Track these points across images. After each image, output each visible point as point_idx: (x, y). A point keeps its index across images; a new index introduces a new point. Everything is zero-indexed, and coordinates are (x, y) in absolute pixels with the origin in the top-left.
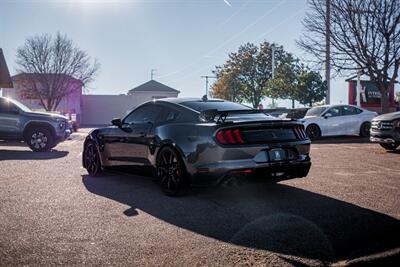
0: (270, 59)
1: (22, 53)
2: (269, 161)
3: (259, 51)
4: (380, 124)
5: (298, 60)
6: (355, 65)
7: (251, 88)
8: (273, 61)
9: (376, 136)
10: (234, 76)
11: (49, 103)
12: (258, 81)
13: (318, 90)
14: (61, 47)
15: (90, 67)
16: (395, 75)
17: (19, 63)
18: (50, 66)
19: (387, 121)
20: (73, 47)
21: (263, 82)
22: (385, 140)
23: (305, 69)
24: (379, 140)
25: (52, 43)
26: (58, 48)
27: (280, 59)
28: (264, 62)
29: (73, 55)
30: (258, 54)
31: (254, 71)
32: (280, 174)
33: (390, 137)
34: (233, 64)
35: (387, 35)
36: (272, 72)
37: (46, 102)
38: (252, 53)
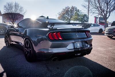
0: (73, 11)
1: (5, 7)
2: (74, 49)
3: (70, 8)
4: (108, 30)
5: (81, 11)
6: (98, 12)
7: (68, 18)
8: (74, 11)
9: (107, 34)
10: (64, 15)
11: (13, 21)
12: (70, 17)
13: (86, 19)
14: (16, 6)
15: (24, 11)
16: (109, 16)
17: (5, 9)
18: (13, 11)
19: (111, 29)
20: (20, 6)
21: (71, 17)
22: (110, 35)
23: (83, 13)
24: (108, 35)
25: (14, 4)
26: (15, 6)
27: (76, 11)
28: (72, 11)
29: (20, 8)
30: (70, 9)
31: (69, 14)
32: (79, 54)
33: (112, 34)
34: (63, 12)
35: (107, 4)
36: (74, 14)
37: (12, 21)
38: (69, 9)
